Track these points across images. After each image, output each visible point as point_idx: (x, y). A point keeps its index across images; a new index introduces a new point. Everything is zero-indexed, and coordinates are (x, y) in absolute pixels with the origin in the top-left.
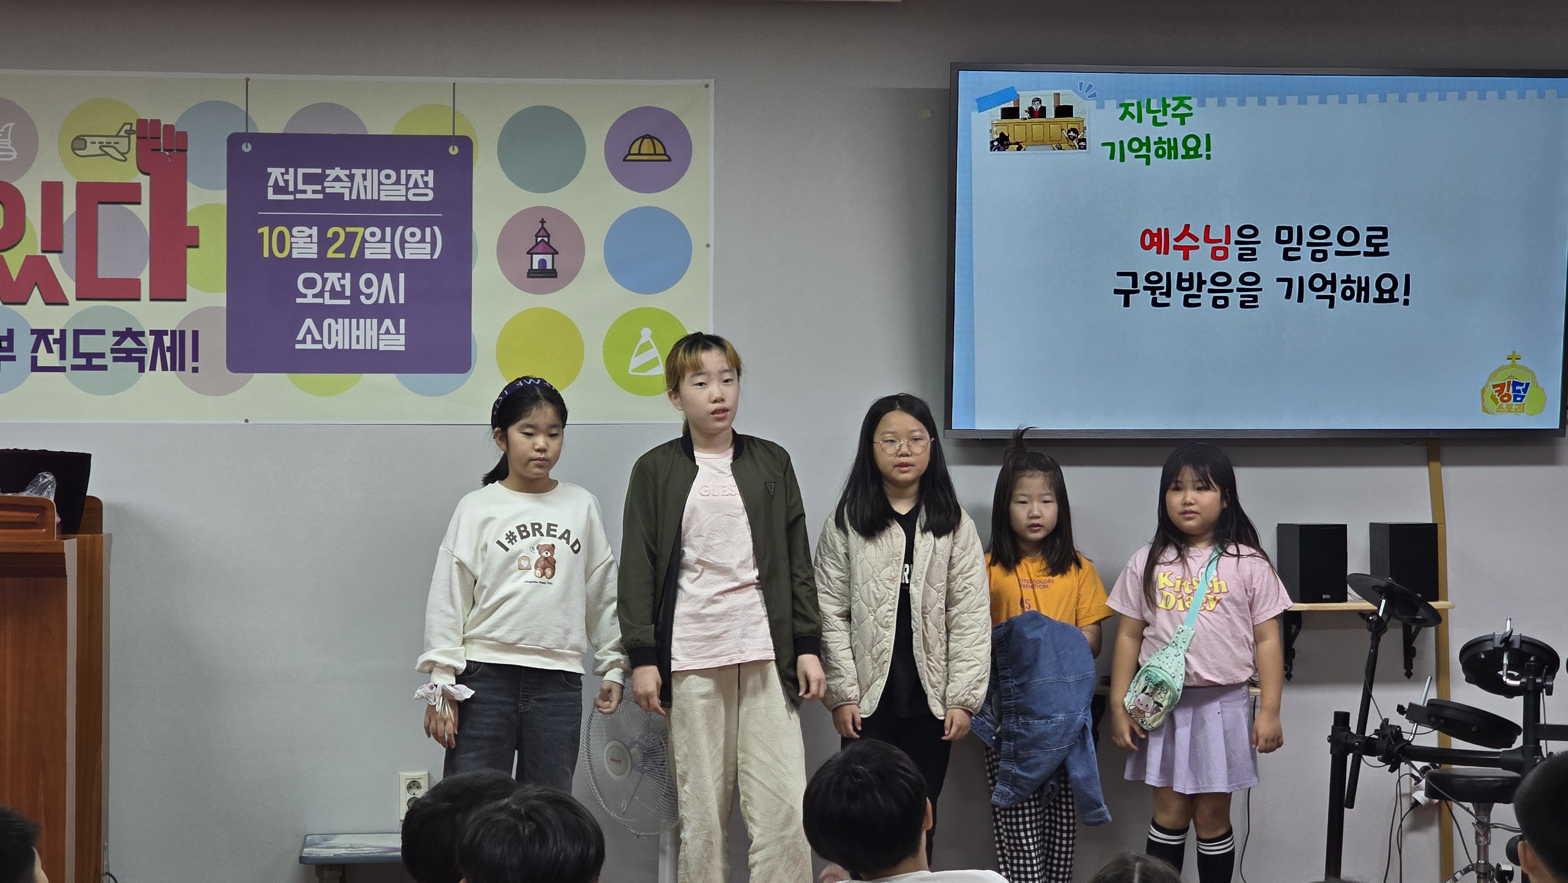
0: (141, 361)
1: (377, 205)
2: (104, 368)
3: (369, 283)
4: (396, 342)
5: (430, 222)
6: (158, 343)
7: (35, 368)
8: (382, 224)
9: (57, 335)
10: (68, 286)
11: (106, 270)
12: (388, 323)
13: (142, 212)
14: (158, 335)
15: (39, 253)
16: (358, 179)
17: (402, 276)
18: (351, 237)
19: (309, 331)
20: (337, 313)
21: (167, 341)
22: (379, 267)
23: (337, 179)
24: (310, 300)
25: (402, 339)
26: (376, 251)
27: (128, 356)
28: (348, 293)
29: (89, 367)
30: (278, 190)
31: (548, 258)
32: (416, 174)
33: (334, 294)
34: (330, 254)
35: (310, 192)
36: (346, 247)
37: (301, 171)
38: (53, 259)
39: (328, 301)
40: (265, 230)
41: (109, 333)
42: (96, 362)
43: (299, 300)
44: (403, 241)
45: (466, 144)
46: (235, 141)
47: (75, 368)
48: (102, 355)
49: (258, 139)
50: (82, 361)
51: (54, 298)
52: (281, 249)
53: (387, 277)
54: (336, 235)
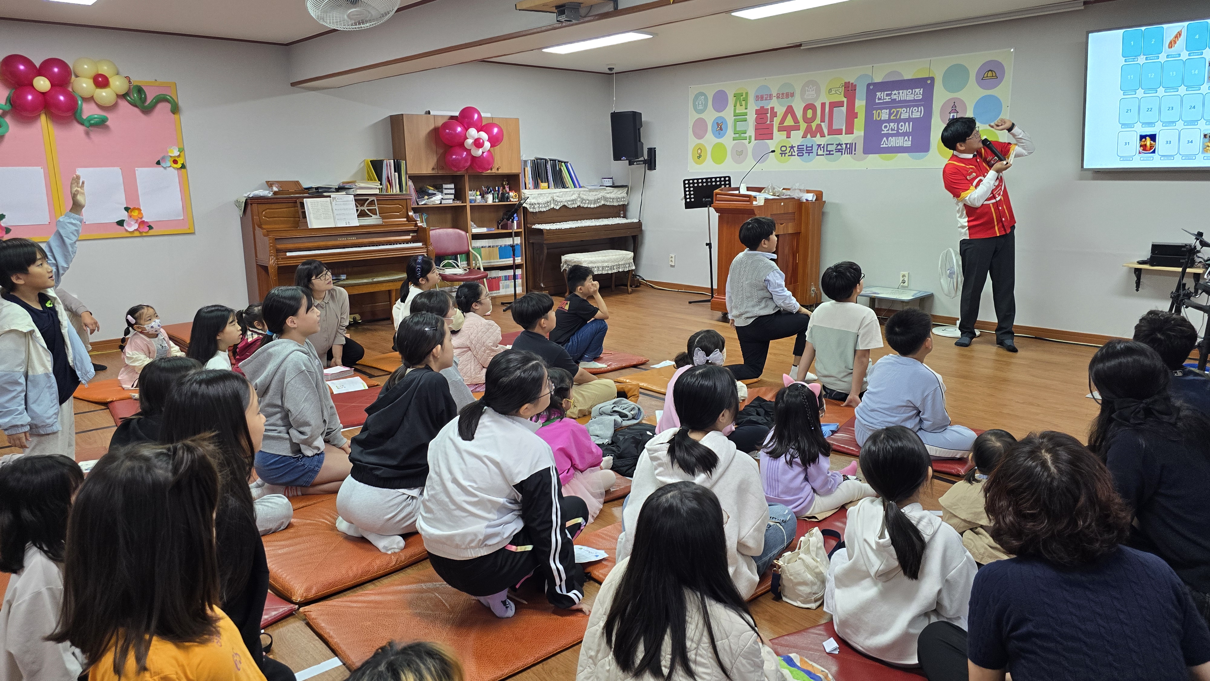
0: (842, 152)
1: (905, 101)
2: (833, 154)
3: (902, 126)
4: (908, 144)
5: (921, 105)
6: (846, 146)
7: (817, 155)
8: (906, 107)
9: (823, 146)
10: (826, 132)
11: (835, 127)
12: (906, 138)
13: (844, 109)
14: (846, 144)
15: (819, 123)
16: (901, 93)
17: (911, 123)
18: (898, 112)
19: (885, 141)
20: (892, 135)
21: (848, 146)
22: (905, 121)
23: (895, 94)
24: (885, 132)
25: (910, 142)
26: (904, 116)
27: (839, 151)
28: (896, 129)
29: (829, 154)
30: (879, 99)
31: (955, 114)
32: (917, 90)
33: (892, 130)
34: (892, 118)
35: (887, 99)
36: (896, 116)
37: (885, 93)
38: (822, 124)
39: (890, 132)
40: (875, 112)
41: (835, 144)
42: (831, 153)
43: (882, 132)
44: (912, 112)
45: (932, 79)
46: (869, 85)
47: (826, 154)
48: (833, 151)
49: (875, 84)
50: (828, 153)
51: (823, 135)
52: (879, 117)
53: (907, 123)
54: (894, 111)
